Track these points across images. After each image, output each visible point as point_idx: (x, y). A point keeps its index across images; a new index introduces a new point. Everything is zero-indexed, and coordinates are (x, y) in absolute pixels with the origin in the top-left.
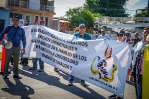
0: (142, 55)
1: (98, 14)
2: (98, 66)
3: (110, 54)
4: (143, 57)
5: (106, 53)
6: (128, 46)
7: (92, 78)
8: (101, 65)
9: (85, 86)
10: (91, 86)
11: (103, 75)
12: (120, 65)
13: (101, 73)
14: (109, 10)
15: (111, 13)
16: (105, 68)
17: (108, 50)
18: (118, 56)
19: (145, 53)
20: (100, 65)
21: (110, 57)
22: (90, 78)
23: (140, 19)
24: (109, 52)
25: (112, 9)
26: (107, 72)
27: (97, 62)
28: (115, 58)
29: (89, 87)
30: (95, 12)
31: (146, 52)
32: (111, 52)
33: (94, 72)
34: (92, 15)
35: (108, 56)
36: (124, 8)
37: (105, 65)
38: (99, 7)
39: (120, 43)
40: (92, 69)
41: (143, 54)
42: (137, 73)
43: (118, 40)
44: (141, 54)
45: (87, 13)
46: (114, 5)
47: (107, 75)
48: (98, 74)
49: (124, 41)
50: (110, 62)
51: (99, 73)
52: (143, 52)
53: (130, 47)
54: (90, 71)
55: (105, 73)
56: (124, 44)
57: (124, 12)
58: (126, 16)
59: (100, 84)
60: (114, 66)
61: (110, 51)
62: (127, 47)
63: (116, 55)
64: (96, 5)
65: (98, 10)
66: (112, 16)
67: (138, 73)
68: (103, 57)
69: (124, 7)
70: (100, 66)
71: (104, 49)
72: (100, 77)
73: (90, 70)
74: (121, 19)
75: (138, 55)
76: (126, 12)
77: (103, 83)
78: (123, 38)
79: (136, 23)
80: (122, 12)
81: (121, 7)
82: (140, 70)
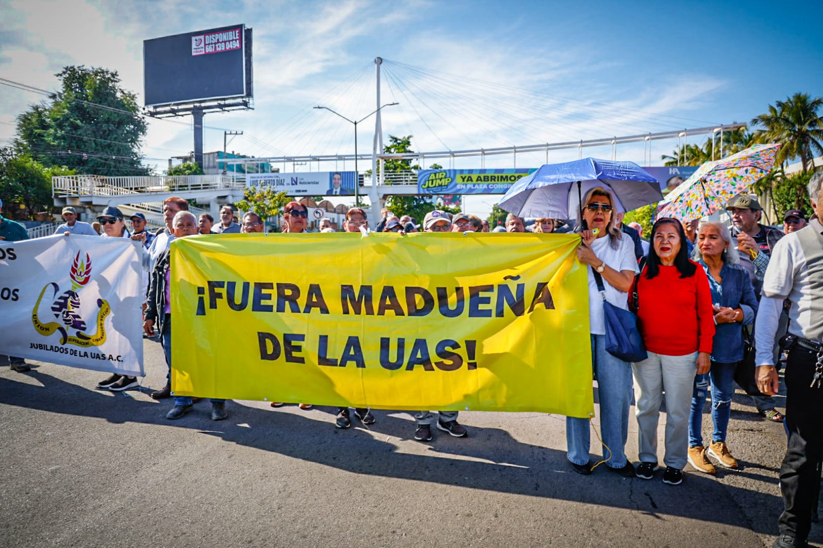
0: (166, 266)
1: (64, 168)
2: (54, 309)
3: (87, 273)
4: (168, 269)
5: (74, 270)
6: (131, 248)
7: (41, 347)
8: (64, 305)
9: (27, 370)
10: (45, 368)
11: (72, 332)
12: (116, 297)
13: (65, 327)
14: (94, 157)
15: (104, 165)
16: (76, 311)
17: (79, 263)
18: (110, 274)
19: (171, 261)
20: (61, 306)
21: (86, 281)
22: (32, 346)
23: (181, 179)
24: (81, 268)
25: (105, 156)
26: (83, 323)
27: (50, 299)
28: (103, 283)
29: (39, 370)
30: (54, 163)
31: (174, 258)
32: (88, 266)
33: (45, 329)
34: (46, 171)
35: (82, 279)
36: (135, 154)
37: (76, 305)
38: (64, 148)
39: (112, 241)
40: (36, 322)
41: (168, 262)
42: (159, 311)
43: (104, 235)
44: (163, 264)
45: (28, 165)
46: (109, 146)
47: (84, 329)
48: (58, 331)
49: (122, 234)
50: (89, 295)
51: (61, 329)
52: (168, 257)
53: (137, 250)
54: (32, 326)
55: (78, 324)
56: (121, 243)
57: (139, 163)
58: (144, 172)
59: (67, 357)
60: (100, 302)
61: (85, 263)
62: (129, 251)
63: (104, 274)
64: (56, 143)
65: (62, 158)
66: (106, 175)
67: (162, 310)
68: (66, 284)
69: (135, 150)
70: (60, 310)
71: (69, 260)
72: (65, 339)
73: (32, 324)
74: (132, 180)
75: (157, 268)
76: (144, 164)
77: (74, 353)
78: (117, 226)
79: (172, 189)
80: (133, 163)
81: (129, 152)
82: (165, 303)
